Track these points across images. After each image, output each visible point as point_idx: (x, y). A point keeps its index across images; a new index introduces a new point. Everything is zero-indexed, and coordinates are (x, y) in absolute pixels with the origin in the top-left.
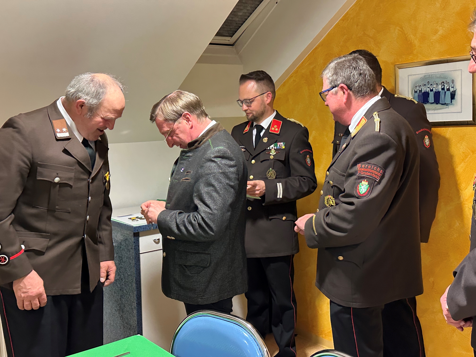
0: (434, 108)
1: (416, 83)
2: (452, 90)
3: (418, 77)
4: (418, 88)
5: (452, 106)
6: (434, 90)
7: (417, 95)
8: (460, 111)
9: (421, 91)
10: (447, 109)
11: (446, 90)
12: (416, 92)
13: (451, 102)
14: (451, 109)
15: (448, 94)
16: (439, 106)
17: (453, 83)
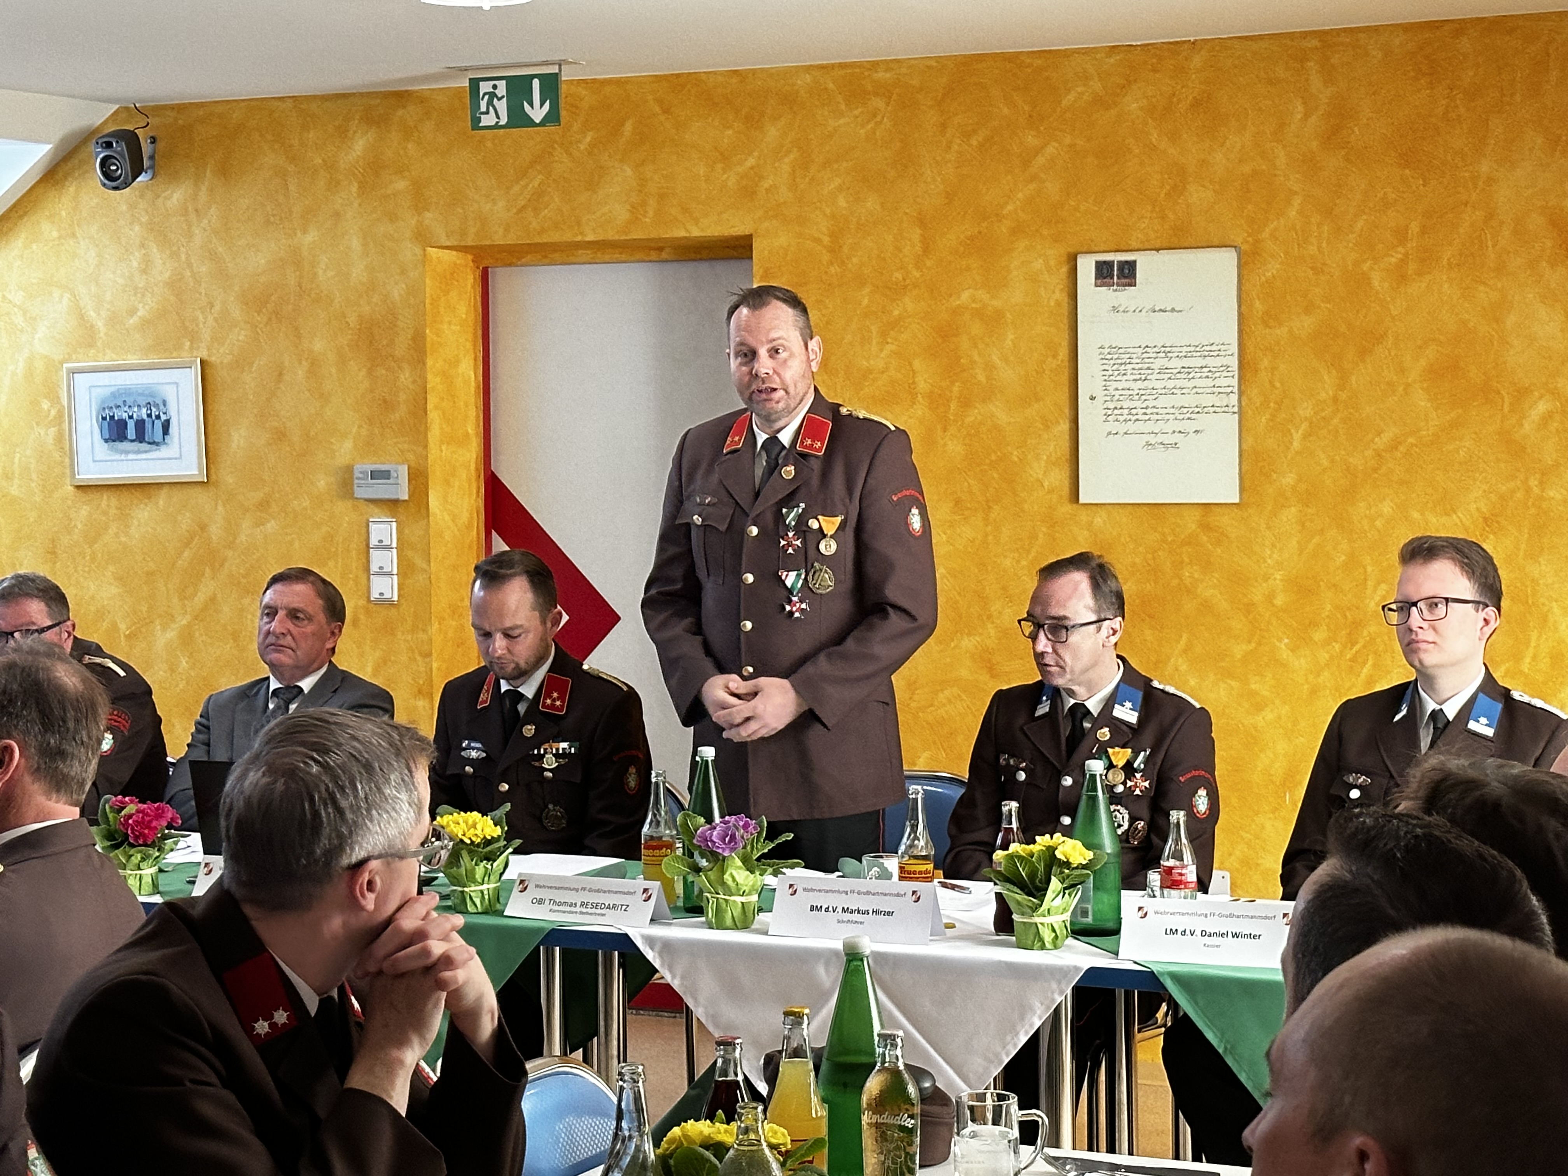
0: (136, 449)
1: (103, 402)
2: (163, 417)
3: (107, 392)
4: (107, 411)
5: (165, 446)
6: (135, 416)
7: (106, 424)
8: (178, 456)
9: (112, 417)
10: (157, 452)
11: (154, 417)
12: (104, 419)
13: (164, 439)
14: (163, 452)
15: (158, 424)
16: (144, 446)
17: (165, 405)
